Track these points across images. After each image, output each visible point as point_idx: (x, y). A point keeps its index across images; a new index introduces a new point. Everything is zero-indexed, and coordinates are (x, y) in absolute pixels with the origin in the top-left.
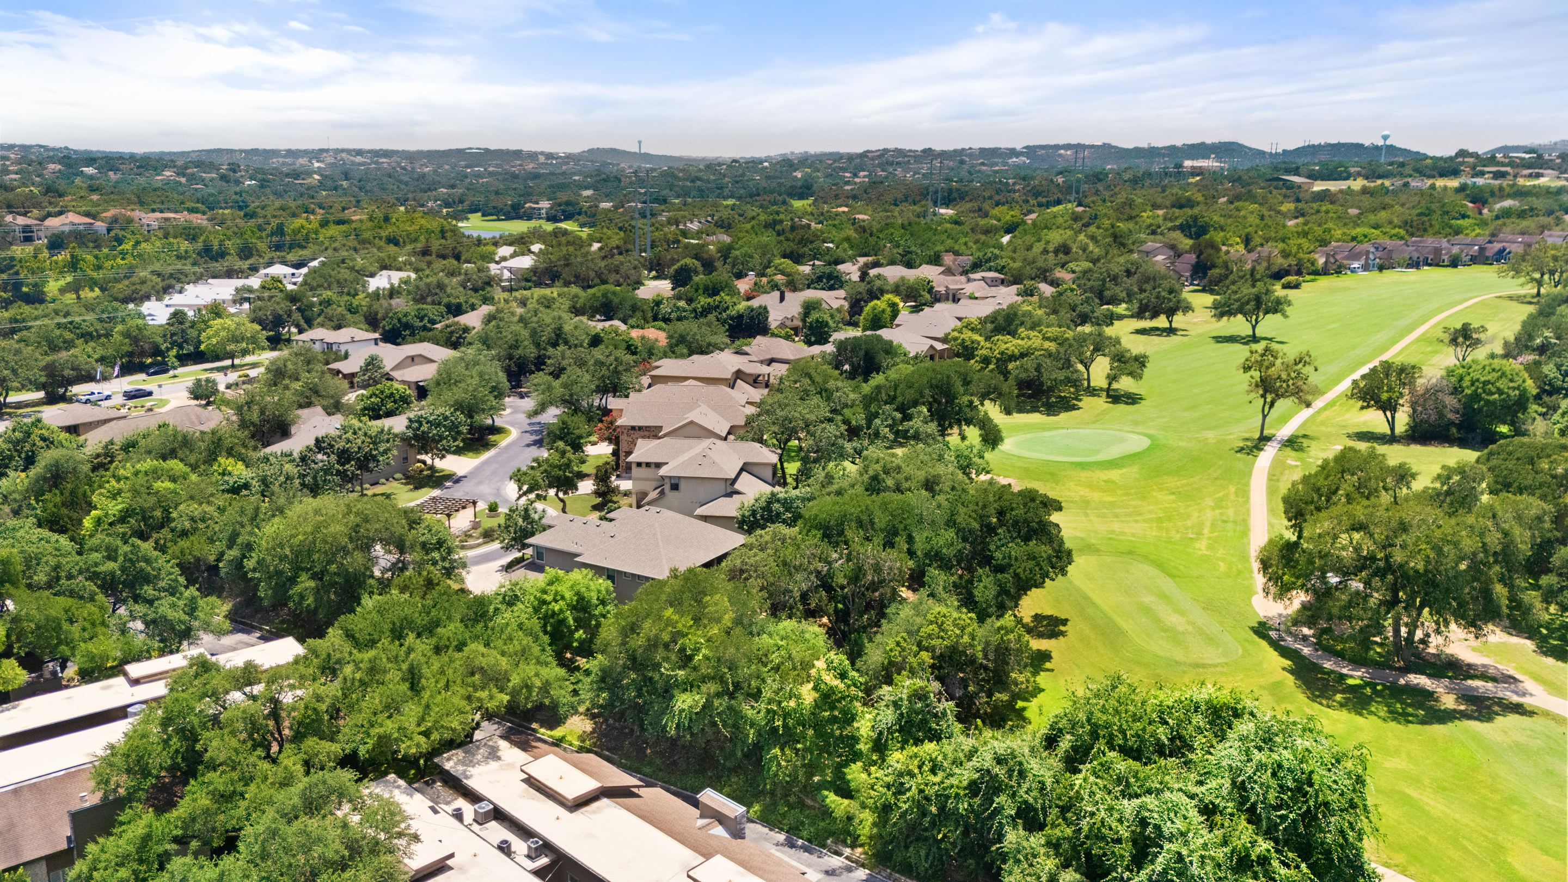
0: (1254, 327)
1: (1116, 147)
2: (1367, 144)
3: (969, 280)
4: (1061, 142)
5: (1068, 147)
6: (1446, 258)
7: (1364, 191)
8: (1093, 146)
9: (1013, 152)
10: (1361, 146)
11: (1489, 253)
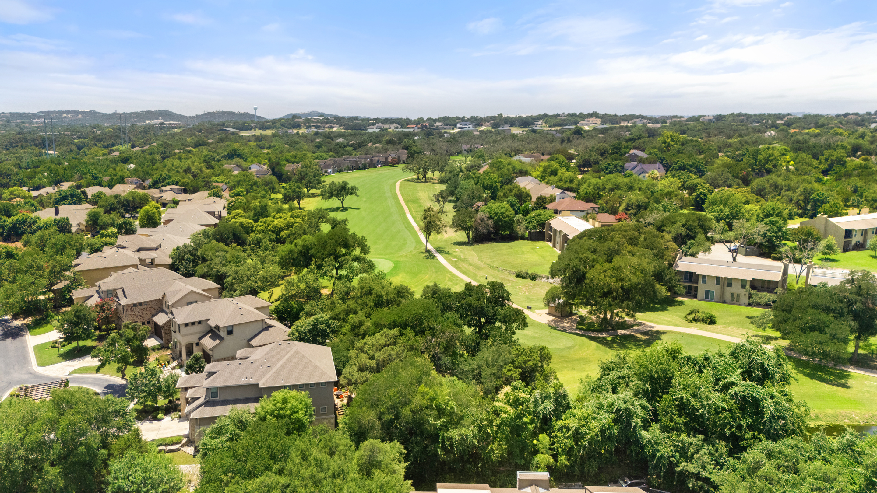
0: (342, 203)
1: (99, 113)
2: (236, 112)
3: (162, 191)
4: (63, 110)
5: (68, 112)
6: (360, 165)
7: (274, 136)
8: (84, 112)
9: (34, 116)
10: (234, 113)
11: (375, 162)
